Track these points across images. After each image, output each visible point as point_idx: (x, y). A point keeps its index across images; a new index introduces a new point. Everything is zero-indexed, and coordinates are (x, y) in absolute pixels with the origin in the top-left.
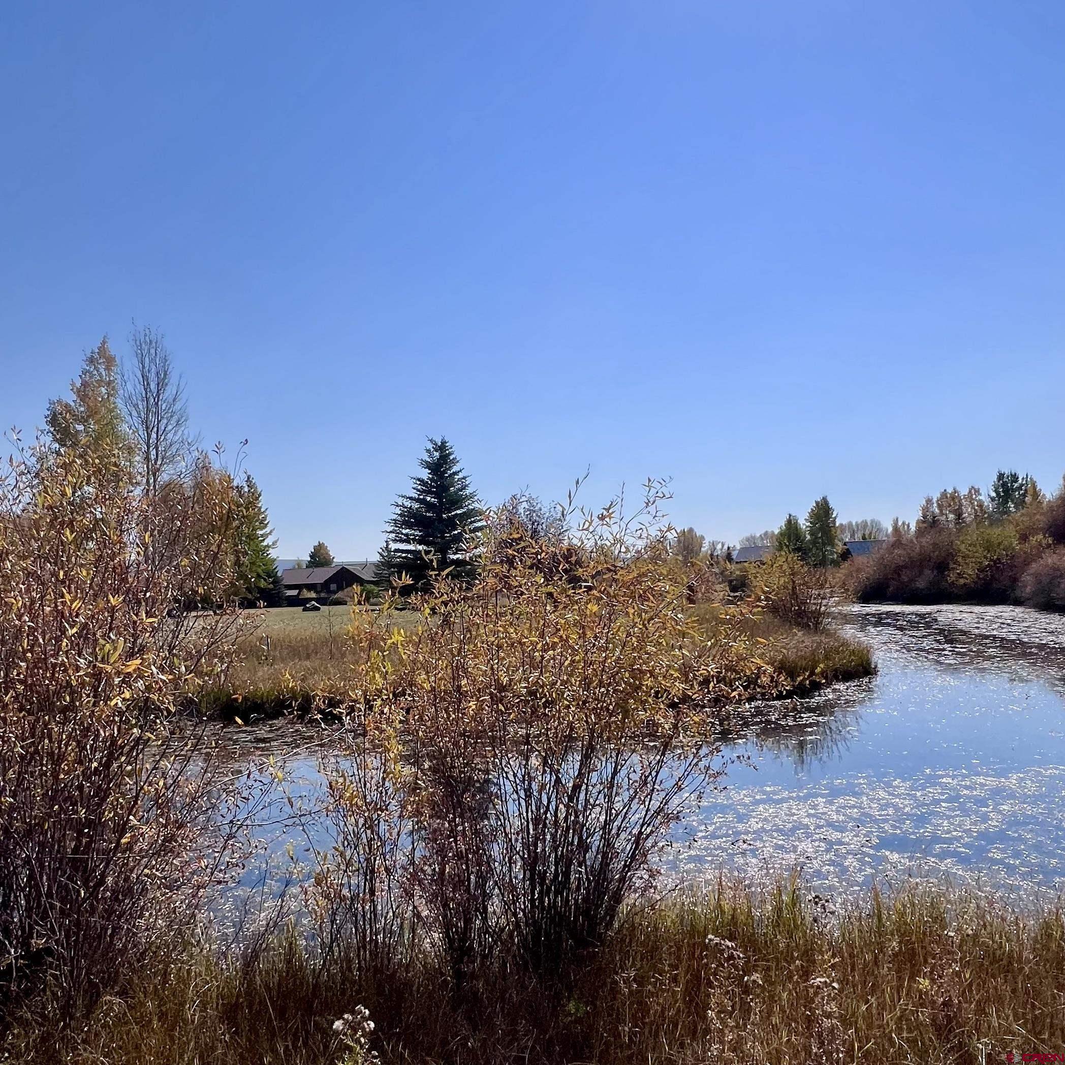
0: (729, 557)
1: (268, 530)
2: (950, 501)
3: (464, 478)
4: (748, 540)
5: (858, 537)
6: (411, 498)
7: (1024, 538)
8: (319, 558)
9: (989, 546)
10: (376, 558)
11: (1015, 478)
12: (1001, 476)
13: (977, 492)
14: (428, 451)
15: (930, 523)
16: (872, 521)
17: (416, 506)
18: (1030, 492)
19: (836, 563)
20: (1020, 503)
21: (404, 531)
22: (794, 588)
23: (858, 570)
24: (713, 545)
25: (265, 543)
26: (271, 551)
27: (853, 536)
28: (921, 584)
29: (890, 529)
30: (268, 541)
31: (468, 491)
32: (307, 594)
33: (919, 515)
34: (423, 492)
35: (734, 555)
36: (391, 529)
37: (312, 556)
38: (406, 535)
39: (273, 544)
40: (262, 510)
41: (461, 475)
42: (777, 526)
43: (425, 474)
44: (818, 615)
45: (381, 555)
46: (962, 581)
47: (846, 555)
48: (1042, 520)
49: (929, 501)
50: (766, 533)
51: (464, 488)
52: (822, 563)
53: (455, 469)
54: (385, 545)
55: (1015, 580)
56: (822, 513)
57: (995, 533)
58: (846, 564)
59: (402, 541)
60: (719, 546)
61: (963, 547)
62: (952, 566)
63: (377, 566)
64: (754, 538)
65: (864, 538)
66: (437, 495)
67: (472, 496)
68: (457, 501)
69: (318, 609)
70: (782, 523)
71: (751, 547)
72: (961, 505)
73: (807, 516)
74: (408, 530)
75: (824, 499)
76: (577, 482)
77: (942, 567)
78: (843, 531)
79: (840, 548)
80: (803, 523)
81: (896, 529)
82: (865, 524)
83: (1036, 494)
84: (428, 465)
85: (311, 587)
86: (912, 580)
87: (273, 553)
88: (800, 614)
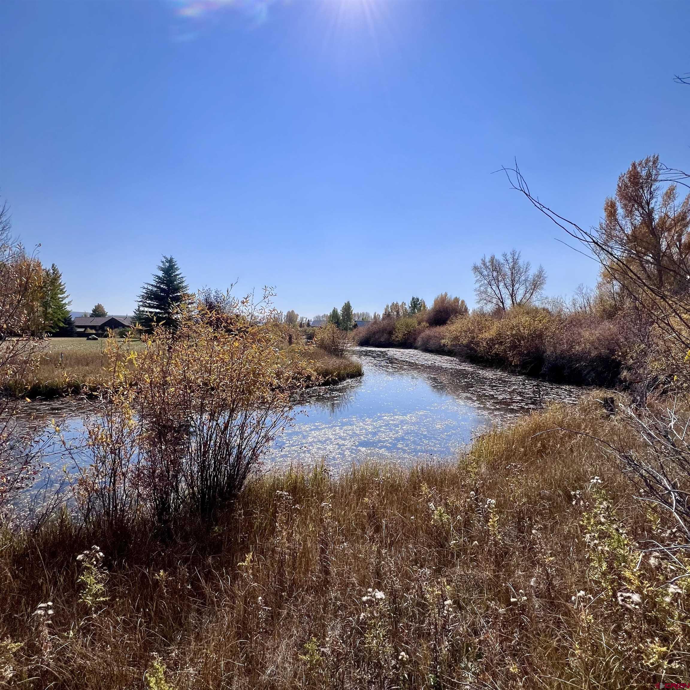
0: (308, 325)
1: (65, 295)
2: (395, 306)
3: (182, 278)
4: (317, 317)
5: (361, 319)
6: (152, 285)
7: (419, 323)
8: (98, 312)
9: (407, 326)
10: (132, 314)
11: (418, 299)
12: (413, 299)
13: (405, 304)
14: (163, 262)
15: (387, 315)
16: (366, 313)
17: (155, 289)
18: (423, 306)
19: (351, 329)
20: (419, 310)
21: (148, 302)
22: (333, 339)
23: (360, 333)
24: (302, 319)
25: (63, 302)
26: (67, 306)
27: (359, 318)
28: (382, 340)
29: (373, 317)
30: (65, 301)
31: (184, 284)
32: (89, 331)
33: (383, 312)
34: (158, 282)
35: (311, 323)
36: (140, 300)
37: (94, 311)
38: (149, 304)
39: (69, 303)
40: (62, 284)
41: (180, 276)
42: (329, 312)
43: (161, 274)
44: (342, 350)
45: (135, 313)
46: (397, 339)
47: (355, 326)
48: (425, 317)
49: (388, 306)
50: (324, 315)
51: (181, 283)
52: (346, 329)
53: (177, 273)
54: (138, 308)
55: (415, 339)
56: (347, 308)
57: (409, 321)
58: (355, 330)
59: (146, 306)
60: (305, 319)
61: (398, 326)
62: (394, 333)
63: (133, 318)
64: (319, 317)
65: (363, 319)
66: (167, 285)
67: (186, 287)
68: (177, 289)
69: (96, 339)
70: (331, 311)
71: (318, 320)
72: (399, 309)
73: (341, 309)
74: (150, 301)
75: (348, 302)
76: (232, 285)
77: (390, 333)
78: (355, 317)
79: (353, 323)
80: (340, 312)
81: (375, 317)
82: (363, 314)
83: (425, 307)
84: (162, 269)
85: (92, 327)
86: (380, 338)
87: (68, 308)
88: (336, 350)
